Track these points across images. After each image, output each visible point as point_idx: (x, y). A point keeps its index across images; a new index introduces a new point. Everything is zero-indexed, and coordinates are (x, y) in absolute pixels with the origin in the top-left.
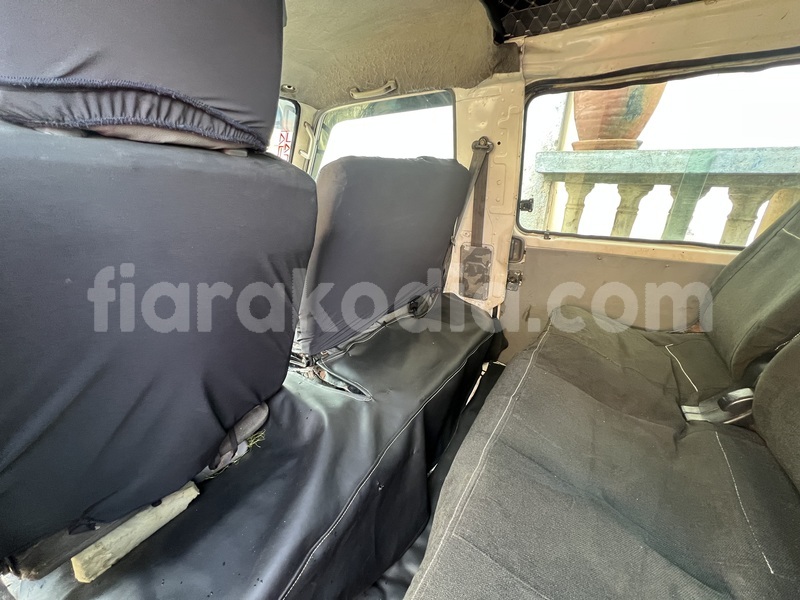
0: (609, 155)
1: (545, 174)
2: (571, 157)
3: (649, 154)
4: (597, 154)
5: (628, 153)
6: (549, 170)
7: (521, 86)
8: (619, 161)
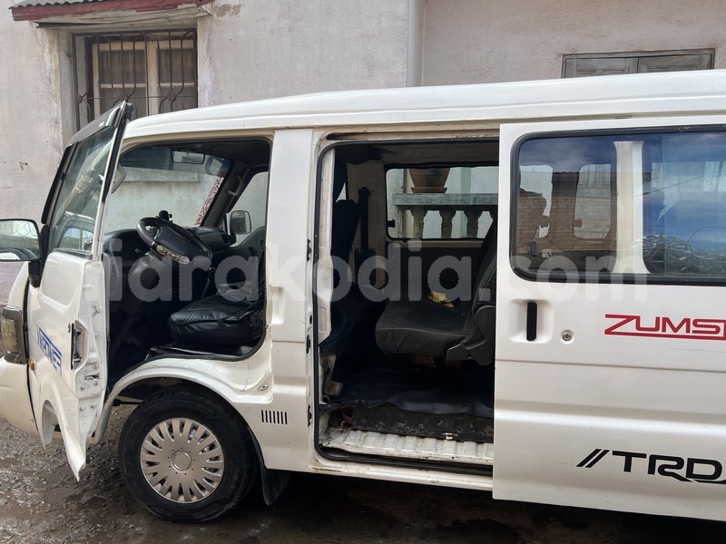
0: (430, 196)
1: (399, 206)
2: (411, 197)
3: (448, 196)
4: (423, 195)
5: (439, 195)
6: (400, 204)
7: (382, 165)
8: (436, 198)
